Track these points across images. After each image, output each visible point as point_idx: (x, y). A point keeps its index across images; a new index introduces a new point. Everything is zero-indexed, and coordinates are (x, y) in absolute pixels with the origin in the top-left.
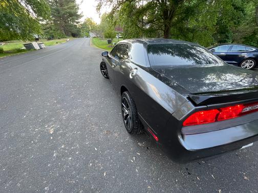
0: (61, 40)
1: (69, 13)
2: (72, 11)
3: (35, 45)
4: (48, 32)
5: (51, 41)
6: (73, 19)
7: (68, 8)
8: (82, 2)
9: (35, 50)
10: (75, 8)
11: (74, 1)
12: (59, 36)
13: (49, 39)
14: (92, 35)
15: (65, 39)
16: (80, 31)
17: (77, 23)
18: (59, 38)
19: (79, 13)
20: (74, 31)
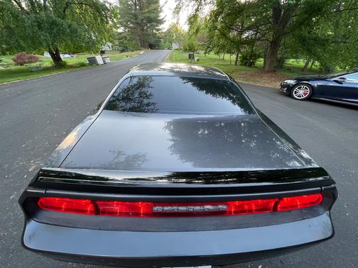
0: (135, 52)
1: (148, 18)
2: (152, 15)
3: (99, 59)
4: (122, 43)
5: (123, 54)
6: (152, 26)
7: (148, 12)
8: (166, 3)
9: (98, 65)
10: (157, 11)
11: (157, 2)
12: (134, 47)
13: (123, 51)
14: (175, 46)
15: (138, 52)
16: (160, 41)
17: (158, 30)
18: (133, 51)
19: (160, 18)
20: (152, 41)
